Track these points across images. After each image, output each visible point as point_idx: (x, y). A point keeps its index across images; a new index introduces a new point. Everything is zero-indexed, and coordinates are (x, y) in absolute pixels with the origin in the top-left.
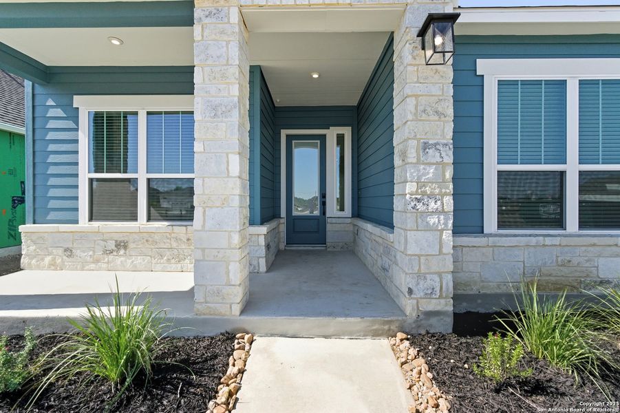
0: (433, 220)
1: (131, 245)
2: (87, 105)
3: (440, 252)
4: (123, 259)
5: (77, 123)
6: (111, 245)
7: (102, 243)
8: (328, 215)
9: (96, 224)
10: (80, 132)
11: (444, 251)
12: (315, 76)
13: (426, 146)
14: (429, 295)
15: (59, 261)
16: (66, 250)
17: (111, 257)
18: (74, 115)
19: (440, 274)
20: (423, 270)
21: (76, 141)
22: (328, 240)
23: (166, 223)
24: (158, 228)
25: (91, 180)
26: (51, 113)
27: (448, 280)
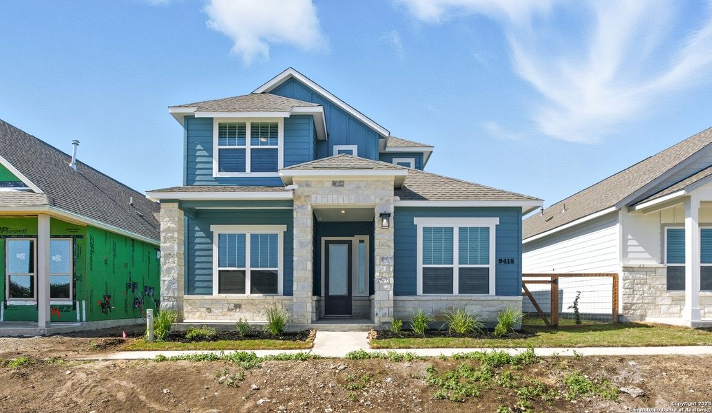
0: (385, 287)
1: (243, 306)
2: (216, 229)
3: (389, 300)
4: (238, 314)
5: (212, 240)
6: (232, 306)
7: (227, 305)
8: (353, 294)
9: (223, 296)
10: (214, 245)
11: (390, 298)
12: (343, 212)
13: (383, 259)
14: (384, 316)
15: (203, 315)
16: (207, 309)
17: (232, 313)
18: (210, 235)
19: (389, 308)
20: (382, 306)
21: (212, 250)
22: (353, 312)
23: (261, 295)
24: (258, 296)
25: (220, 271)
26: (198, 234)
27: (392, 309)
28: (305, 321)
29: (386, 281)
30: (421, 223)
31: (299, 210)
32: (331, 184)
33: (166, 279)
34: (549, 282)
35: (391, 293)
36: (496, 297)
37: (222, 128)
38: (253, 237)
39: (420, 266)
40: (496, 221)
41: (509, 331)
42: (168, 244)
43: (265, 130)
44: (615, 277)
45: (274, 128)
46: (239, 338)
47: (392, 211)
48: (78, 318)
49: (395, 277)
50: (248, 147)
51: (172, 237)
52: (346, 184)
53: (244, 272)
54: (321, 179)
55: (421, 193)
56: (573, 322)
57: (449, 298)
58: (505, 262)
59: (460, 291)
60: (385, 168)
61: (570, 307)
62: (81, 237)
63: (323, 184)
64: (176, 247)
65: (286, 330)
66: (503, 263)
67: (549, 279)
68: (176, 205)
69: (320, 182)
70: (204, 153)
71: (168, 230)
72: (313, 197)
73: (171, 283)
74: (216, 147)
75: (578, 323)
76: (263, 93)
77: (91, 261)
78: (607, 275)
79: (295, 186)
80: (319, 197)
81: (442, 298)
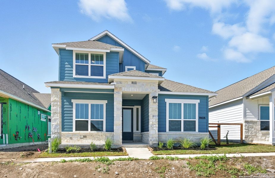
0: (155, 128)
1: (87, 137)
2: (75, 102)
4: (85, 140)
5: (72, 106)
6: (82, 137)
7: (80, 136)
8: (134, 132)
9: (78, 132)
10: (73, 109)
11: (157, 133)
12: (132, 95)
13: (153, 116)
14: (154, 141)
15: (68, 141)
16: (70, 138)
17: (82, 140)
18: (71, 104)
19: (156, 137)
20: (153, 136)
21: (72, 111)
22: (134, 139)
23: (96, 132)
24: (94, 132)
25: (76, 121)
26: (65, 103)
27: (157, 138)
28: (119, 143)
29: (155, 126)
30: (168, 101)
31: (116, 94)
32: (131, 83)
33: (54, 124)
34: (217, 127)
35: (157, 131)
36: (199, 133)
37: (77, 55)
38: (92, 105)
39: (168, 119)
40: (198, 101)
41: (206, 147)
42: (55, 108)
43: (97, 58)
44: (242, 125)
45: (102, 57)
46: (91, 151)
47: (157, 95)
48: (4, 142)
49: (158, 124)
50: (90, 65)
51: (57, 105)
52: (137, 83)
53: (87, 121)
54: (127, 81)
55: (167, 88)
56: (225, 143)
57: (180, 133)
58: (202, 118)
59: (184, 130)
60: (155, 77)
61: (224, 137)
62: (5, 103)
63: (127, 82)
64: (59, 109)
65: (112, 147)
66: (201, 119)
67: (217, 125)
68: (59, 89)
69: (126, 82)
70: (69, 66)
71: (55, 101)
72: (123, 89)
73: (56, 126)
74: (74, 64)
75: (228, 143)
76: (94, 41)
77: (11, 115)
78: (239, 124)
79: (114, 83)
80: (126, 88)
81: (177, 133)
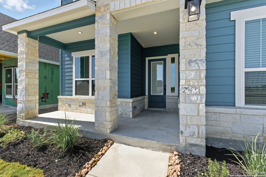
1: (87, 104)
3: (198, 115)
4: (84, 109)
5: (72, 62)
7: (78, 103)
8: (167, 95)
9: (77, 97)
10: (73, 65)
11: (200, 114)
12: (155, 33)
13: (190, 62)
14: (192, 135)
15: (67, 108)
16: (69, 105)
17: (81, 108)
18: (71, 59)
19: (198, 126)
20: (189, 122)
21: (72, 68)
22: (167, 106)
25: (76, 82)
26: (66, 59)
29: (194, 91)
31: (99, 21)
33: (20, 88)
35: (202, 106)
42: (21, 63)
51: (23, 58)
64: (24, 65)
68: (25, 34)
72: (112, 4)
73: (22, 91)
80: (117, 3)
